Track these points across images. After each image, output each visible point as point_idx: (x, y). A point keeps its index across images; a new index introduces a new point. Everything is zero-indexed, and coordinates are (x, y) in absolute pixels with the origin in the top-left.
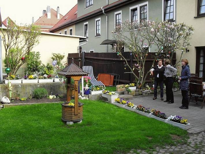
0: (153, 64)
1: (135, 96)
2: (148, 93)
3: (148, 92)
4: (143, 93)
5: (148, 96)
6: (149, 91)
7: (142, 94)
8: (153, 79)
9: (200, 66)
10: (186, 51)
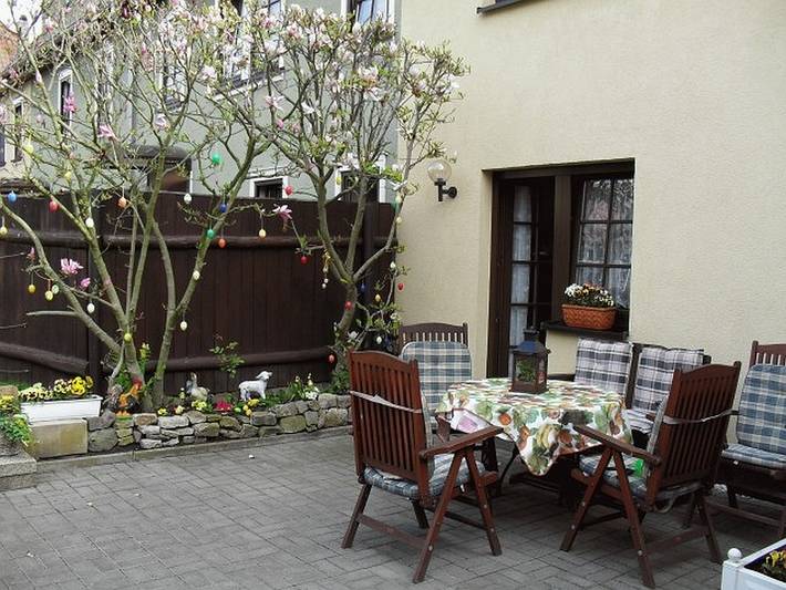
0: (199, 263)
1: (90, 452)
2: (181, 437)
3: (178, 433)
4: (144, 436)
5: (177, 453)
6: (191, 425)
7: (136, 446)
8: (227, 352)
9: (514, 276)
10: (441, 192)
